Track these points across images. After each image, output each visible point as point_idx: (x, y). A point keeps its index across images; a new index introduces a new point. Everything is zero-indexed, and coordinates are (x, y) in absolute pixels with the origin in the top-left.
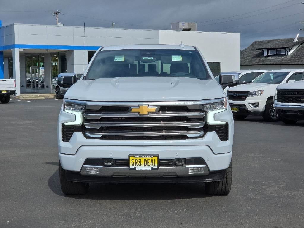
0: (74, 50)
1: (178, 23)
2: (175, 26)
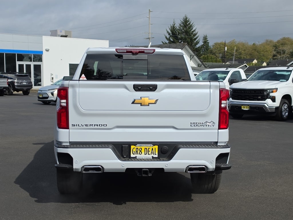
1: (56, 31)
2: (54, 33)
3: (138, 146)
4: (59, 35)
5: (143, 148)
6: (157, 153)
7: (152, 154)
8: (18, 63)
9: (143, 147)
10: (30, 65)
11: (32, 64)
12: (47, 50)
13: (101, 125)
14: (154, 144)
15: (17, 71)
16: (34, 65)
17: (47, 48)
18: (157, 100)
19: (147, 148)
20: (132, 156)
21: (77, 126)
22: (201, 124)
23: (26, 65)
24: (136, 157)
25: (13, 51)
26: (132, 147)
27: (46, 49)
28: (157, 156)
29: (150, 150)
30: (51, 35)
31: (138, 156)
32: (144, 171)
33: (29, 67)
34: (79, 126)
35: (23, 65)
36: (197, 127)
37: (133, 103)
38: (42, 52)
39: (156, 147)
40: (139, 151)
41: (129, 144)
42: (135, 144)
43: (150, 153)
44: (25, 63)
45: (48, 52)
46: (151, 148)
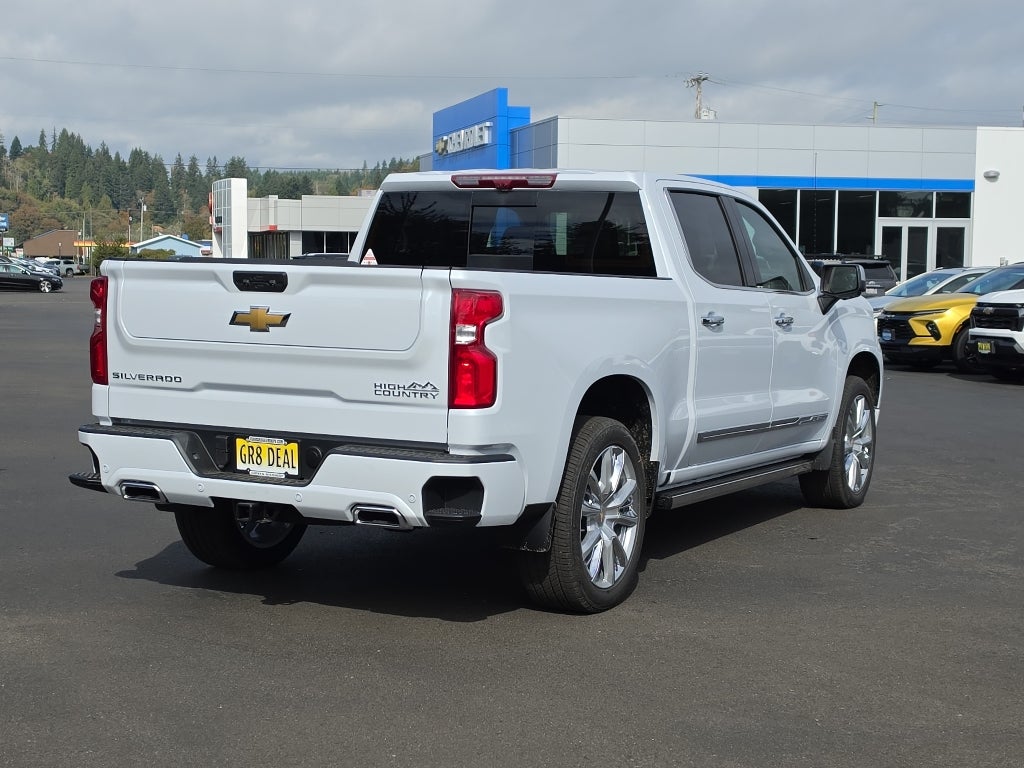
3: (252, 441)
5: (264, 448)
6: (296, 464)
7: (286, 465)
8: (881, 223)
9: (265, 444)
10: (924, 230)
11: (933, 225)
12: (992, 174)
13: (169, 379)
14: (289, 437)
15: (878, 250)
16: (941, 231)
17: (992, 168)
18: (286, 317)
19: (274, 448)
20: (240, 466)
21: (122, 377)
22: (401, 390)
23: (911, 230)
24: (246, 472)
25: (868, 181)
26: (239, 442)
27: (986, 173)
28: (295, 472)
29: (281, 454)
31: (255, 470)
32: (240, 507)
33: (918, 235)
34: (127, 377)
35: (900, 229)
36: (391, 399)
37: (233, 322)
38: (971, 184)
39: (294, 447)
40: (255, 455)
41: (232, 435)
42: (246, 433)
43: (281, 462)
44: (905, 223)
45: (996, 183)
46: (283, 448)
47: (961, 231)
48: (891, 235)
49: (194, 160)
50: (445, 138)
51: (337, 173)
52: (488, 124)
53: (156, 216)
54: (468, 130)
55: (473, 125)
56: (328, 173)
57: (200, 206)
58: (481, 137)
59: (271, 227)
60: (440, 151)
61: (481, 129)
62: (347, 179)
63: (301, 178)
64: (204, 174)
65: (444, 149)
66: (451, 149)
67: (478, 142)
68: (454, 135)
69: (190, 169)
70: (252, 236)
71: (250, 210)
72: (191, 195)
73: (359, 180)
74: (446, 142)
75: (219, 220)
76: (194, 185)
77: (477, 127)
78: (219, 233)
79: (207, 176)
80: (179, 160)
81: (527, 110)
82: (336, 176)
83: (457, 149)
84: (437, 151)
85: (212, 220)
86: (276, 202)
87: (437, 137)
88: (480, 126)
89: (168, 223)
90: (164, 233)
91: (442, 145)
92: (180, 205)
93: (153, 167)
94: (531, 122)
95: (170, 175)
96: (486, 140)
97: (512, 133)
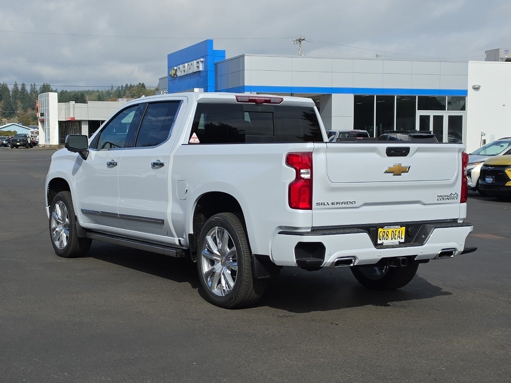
0: (333, 95)
1: (497, 50)
2: (492, 56)
3: (386, 229)
4: (502, 59)
5: (390, 231)
6: (403, 237)
7: (399, 238)
8: (419, 113)
10: (441, 118)
11: (446, 114)
12: (477, 87)
14: (401, 224)
15: (418, 128)
16: (450, 117)
17: (476, 84)
19: (394, 230)
20: (379, 242)
21: (322, 205)
22: (447, 197)
23: (434, 117)
24: (382, 244)
25: (412, 90)
26: (380, 230)
27: (474, 86)
28: (403, 241)
29: (397, 233)
30: (486, 60)
31: (385, 242)
33: (438, 120)
34: (324, 205)
35: (429, 117)
36: (443, 201)
38: (466, 92)
39: (404, 228)
40: (386, 235)
41: (377, 227)
42: (382, 226)
43: (396, 237)
44: (432, 113)
45: (478, 92)
46: (398, 230)
47: (460, 118)
48: (424, 120)
49: (23, 85)
50: (175, 68)
51: (98, 91)
52: (202, 60)
53: (4, 113)
54: (190, 63)
55: (193, 60)
56: (93, 91)
57: (27, 108)
58: (198, 67)
59: (71, 118)
60: (172, 75)
61: (198, 63)
62: (103, 95)
63: (79, 94)
64: (29, 92)
65: (175, 74)
66: (179, 74)
67: (196, 70)
68: (181, 66)
69: (21, 90)
70: (60, 123)
71: (59, 109)
72: (22, 102)
73: (110, 95)
74: (176, 70)
75: (42, 115)
76: (24, 98)
77: (195, 61)
78: (43, 122)
79: (31, 93)
80: (16, 85)
81: (224, 52)
82: (97, 93)
83: (183, 74)
84: (170, 75)
85: (39, 115)
86: (74, 105)
87: (170, 67)
88: (197, 61)
89: (11, 117)
90: (8, 122)
91: (173, 72)
92: (17, 108)
93: (2, 89)
94: (226, 59)
95: (11, 93)
96: (201, 69)
97: (216, 64)
